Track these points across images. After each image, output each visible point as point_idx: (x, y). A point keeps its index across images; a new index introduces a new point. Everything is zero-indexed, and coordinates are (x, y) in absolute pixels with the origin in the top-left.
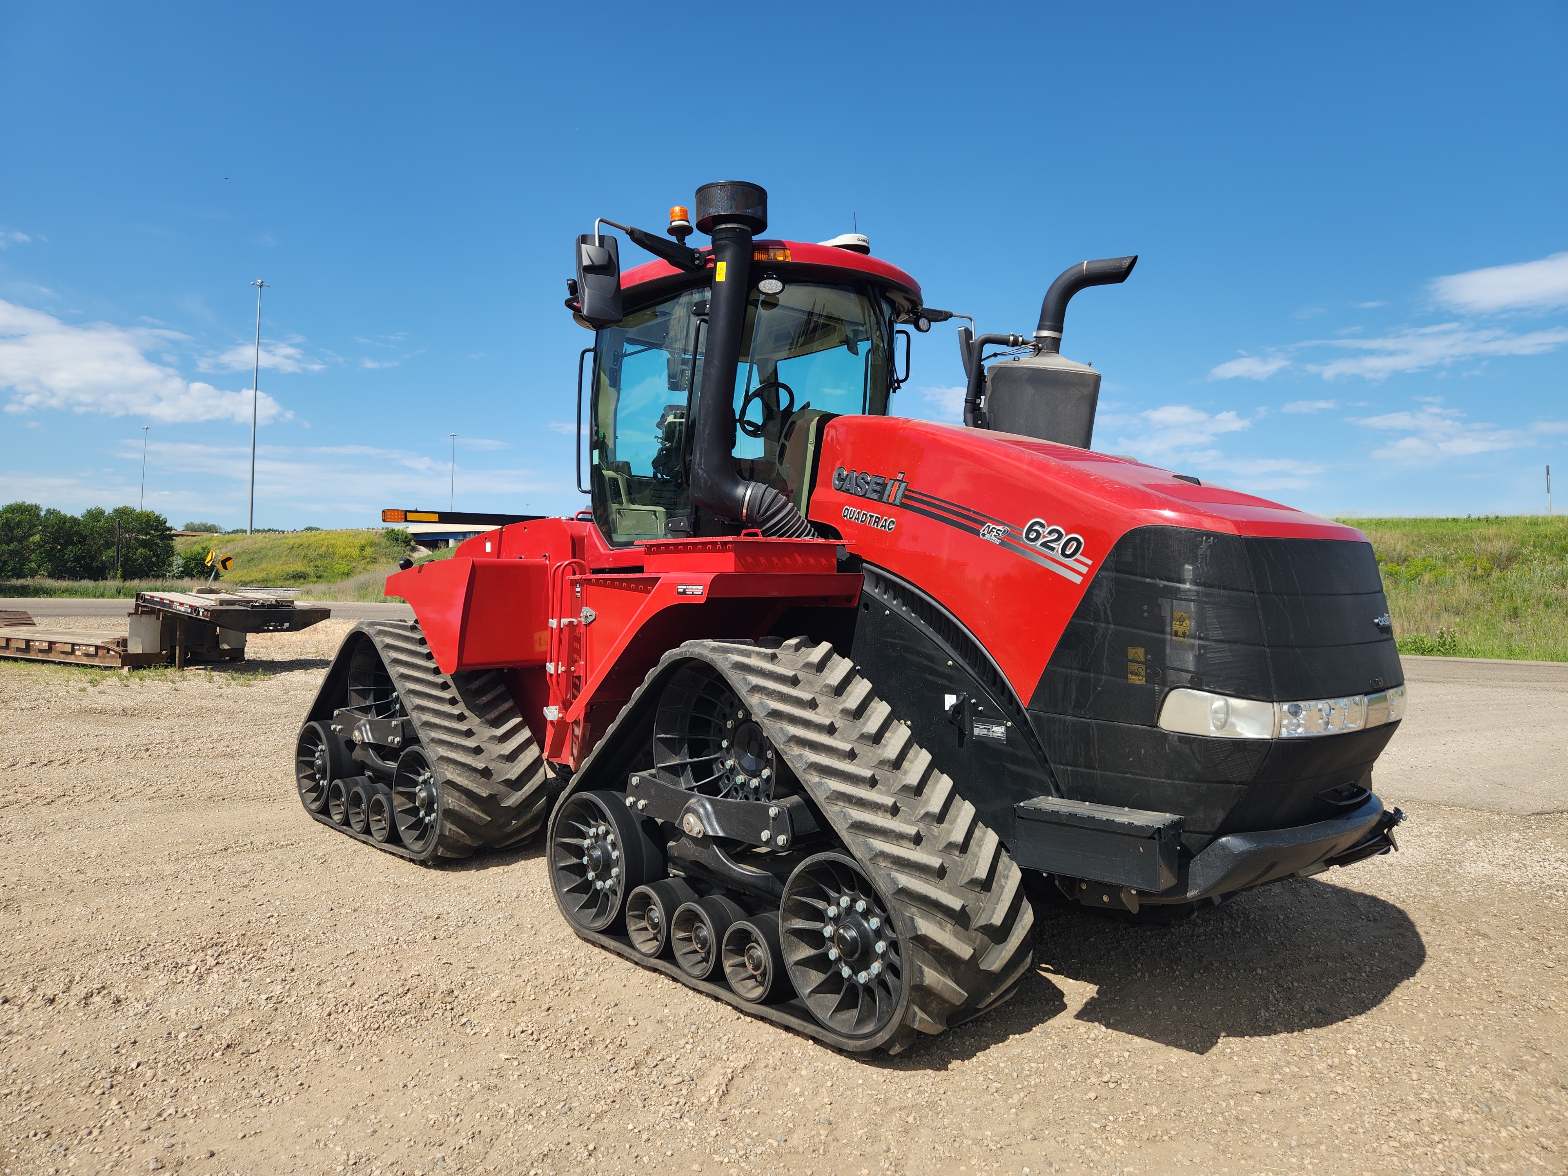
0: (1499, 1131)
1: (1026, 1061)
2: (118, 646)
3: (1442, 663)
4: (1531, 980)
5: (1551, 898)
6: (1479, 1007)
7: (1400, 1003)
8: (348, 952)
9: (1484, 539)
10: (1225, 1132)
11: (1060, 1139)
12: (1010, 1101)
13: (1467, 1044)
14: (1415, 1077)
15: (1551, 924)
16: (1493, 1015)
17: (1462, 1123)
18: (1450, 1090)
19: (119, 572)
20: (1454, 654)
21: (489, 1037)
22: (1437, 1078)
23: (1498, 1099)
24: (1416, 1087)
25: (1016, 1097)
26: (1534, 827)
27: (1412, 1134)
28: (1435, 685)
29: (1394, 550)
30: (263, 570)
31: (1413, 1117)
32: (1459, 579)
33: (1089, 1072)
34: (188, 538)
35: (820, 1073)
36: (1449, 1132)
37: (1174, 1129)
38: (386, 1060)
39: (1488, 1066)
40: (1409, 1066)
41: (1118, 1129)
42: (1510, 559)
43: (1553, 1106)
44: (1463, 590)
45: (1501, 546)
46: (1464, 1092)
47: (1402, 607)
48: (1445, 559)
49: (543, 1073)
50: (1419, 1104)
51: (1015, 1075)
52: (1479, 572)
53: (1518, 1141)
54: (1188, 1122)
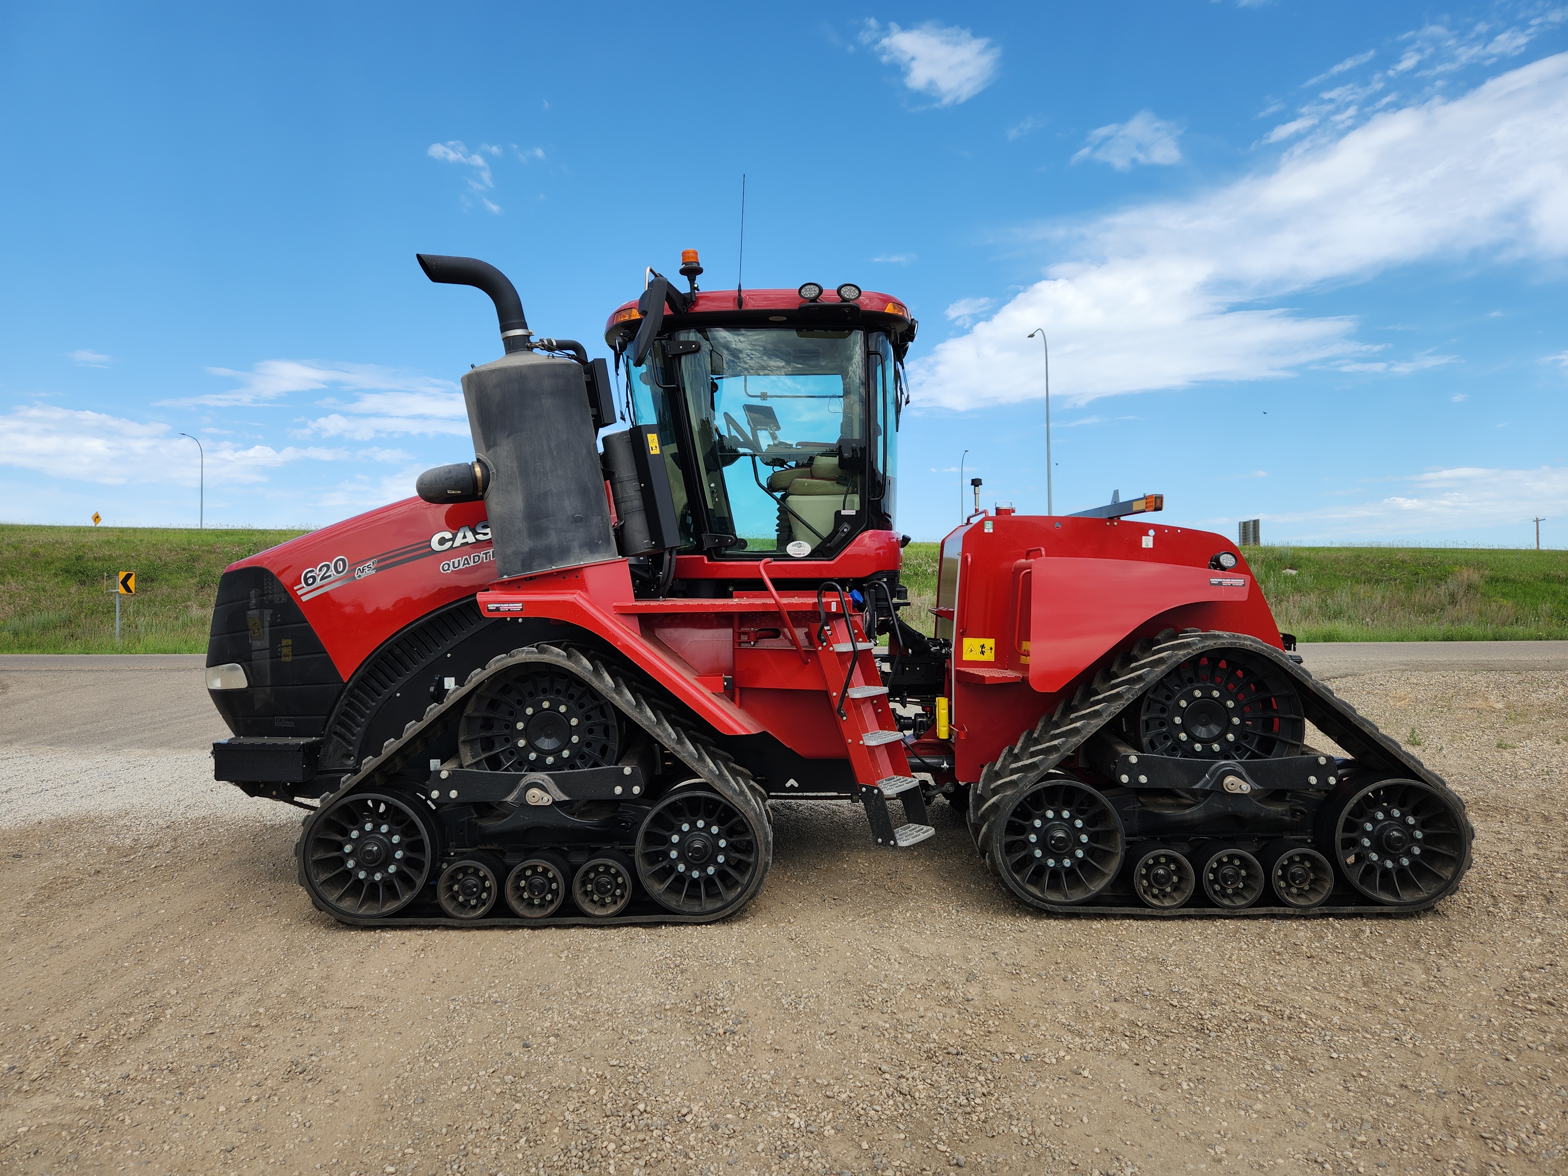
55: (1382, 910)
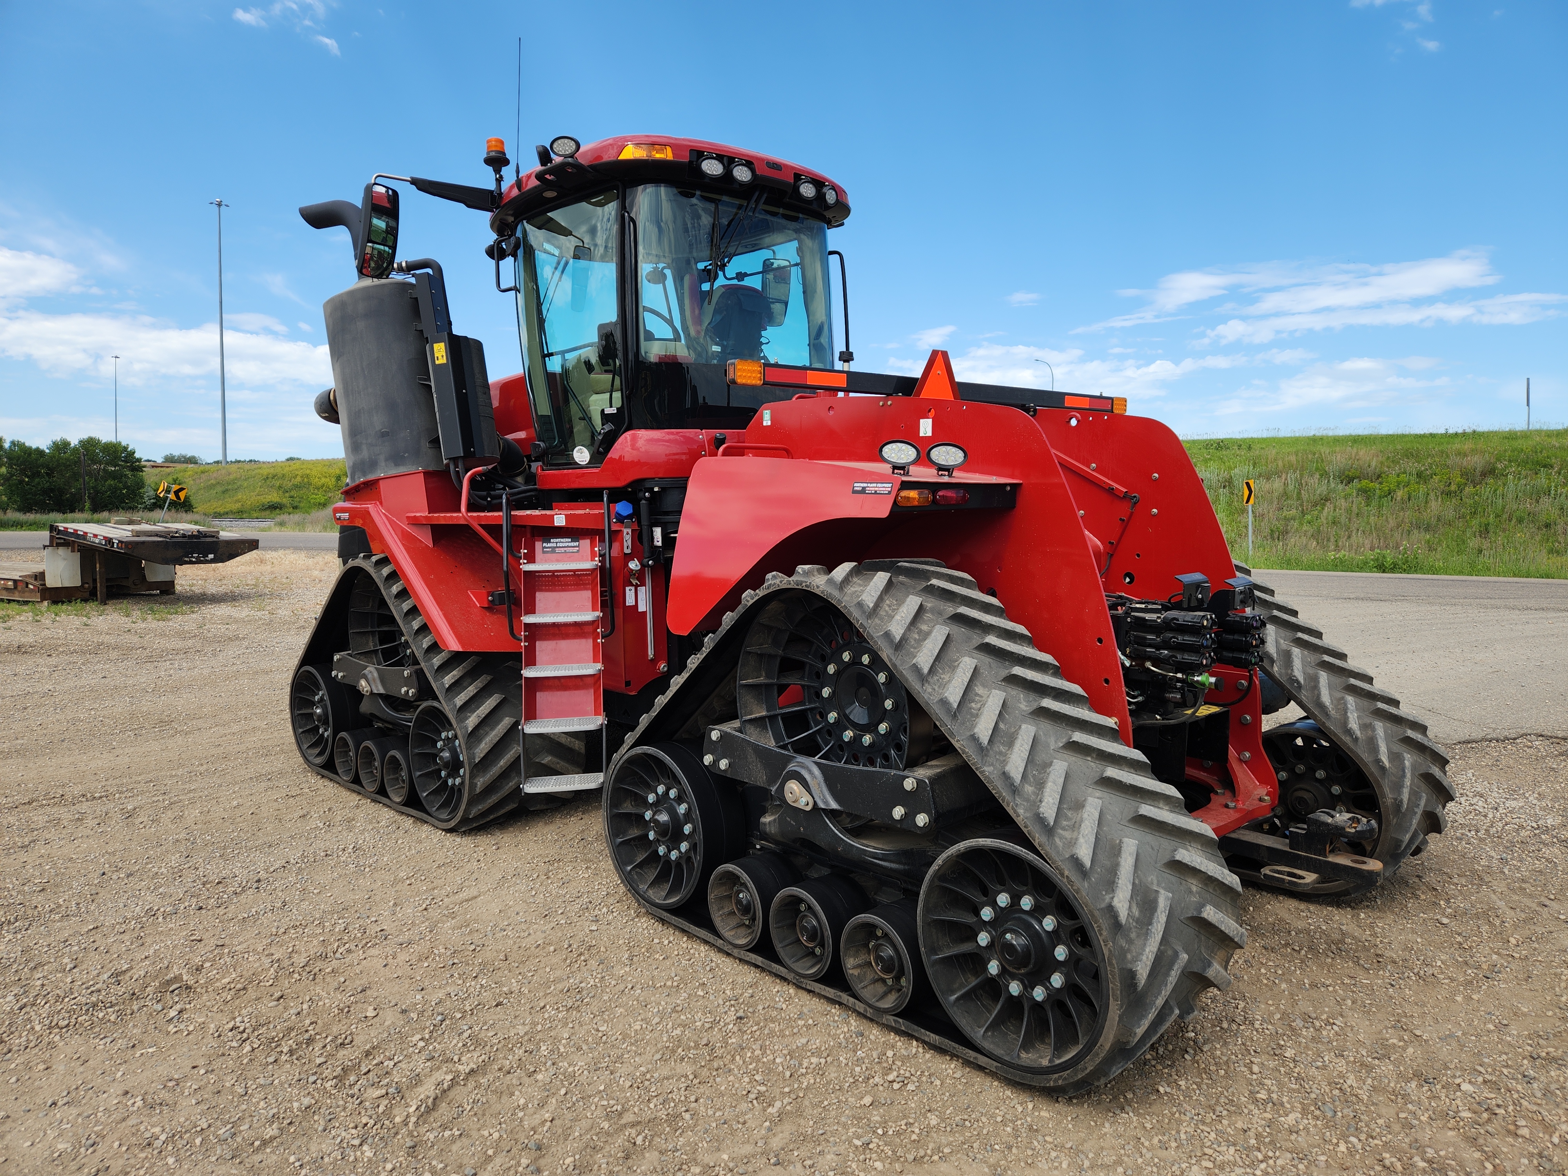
0: (1337, 1144)
1: (809, 1054)
2: (36, 579)
3: (1397, 581)
4: (1419, 940)
5: (1461, 839)
6: (1351, 975)
7: (1263, 971)
8: (91, 927)
9: (1460, 454)
10: (1010, 1148)
11: (808, 1163)
12: (770, 1110)
13: (1328, 1023)
14: (1256, 1069)
15: (1455, 871)
16: (1366, 985)
17: (1297, 1133)
18: (1293, 1086)
19: (87, 505)
20: (1416, 572)
21: (190, 1037)
22: (1282, 1070)
23: (1348, 1098)
24: (1254, 1083)
25: (778, 1104)
26: (1457, 757)
27: (1232, 1150)
28: (1382, 603)
29: (1369, 466)
30: (238, 501)
31: (1239, 1125)
32: (1432, 496)
33: (877, 1068)
34: (162, 469)
35: (560, 1076)
36: (1278, 1145)
37: (949, 1144)
38: (54, 1067)
39: (1345, 1053)
40: (1253, 1053)
41: (881, 1148)
42: (1484, 474)
43: (1410, 1106)
44: (1435, 506)
45: (1477, 462)
46: (1309, 1090)
47: (1373, 525)
48: (1419, 475)
49: (228, 1084)
50: (1252, 1107)
51: (788, 1074)
52: (1453, 487)
53: (1358, 1157)
54: (970, 1135)
55: (975, 1058)
